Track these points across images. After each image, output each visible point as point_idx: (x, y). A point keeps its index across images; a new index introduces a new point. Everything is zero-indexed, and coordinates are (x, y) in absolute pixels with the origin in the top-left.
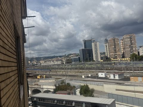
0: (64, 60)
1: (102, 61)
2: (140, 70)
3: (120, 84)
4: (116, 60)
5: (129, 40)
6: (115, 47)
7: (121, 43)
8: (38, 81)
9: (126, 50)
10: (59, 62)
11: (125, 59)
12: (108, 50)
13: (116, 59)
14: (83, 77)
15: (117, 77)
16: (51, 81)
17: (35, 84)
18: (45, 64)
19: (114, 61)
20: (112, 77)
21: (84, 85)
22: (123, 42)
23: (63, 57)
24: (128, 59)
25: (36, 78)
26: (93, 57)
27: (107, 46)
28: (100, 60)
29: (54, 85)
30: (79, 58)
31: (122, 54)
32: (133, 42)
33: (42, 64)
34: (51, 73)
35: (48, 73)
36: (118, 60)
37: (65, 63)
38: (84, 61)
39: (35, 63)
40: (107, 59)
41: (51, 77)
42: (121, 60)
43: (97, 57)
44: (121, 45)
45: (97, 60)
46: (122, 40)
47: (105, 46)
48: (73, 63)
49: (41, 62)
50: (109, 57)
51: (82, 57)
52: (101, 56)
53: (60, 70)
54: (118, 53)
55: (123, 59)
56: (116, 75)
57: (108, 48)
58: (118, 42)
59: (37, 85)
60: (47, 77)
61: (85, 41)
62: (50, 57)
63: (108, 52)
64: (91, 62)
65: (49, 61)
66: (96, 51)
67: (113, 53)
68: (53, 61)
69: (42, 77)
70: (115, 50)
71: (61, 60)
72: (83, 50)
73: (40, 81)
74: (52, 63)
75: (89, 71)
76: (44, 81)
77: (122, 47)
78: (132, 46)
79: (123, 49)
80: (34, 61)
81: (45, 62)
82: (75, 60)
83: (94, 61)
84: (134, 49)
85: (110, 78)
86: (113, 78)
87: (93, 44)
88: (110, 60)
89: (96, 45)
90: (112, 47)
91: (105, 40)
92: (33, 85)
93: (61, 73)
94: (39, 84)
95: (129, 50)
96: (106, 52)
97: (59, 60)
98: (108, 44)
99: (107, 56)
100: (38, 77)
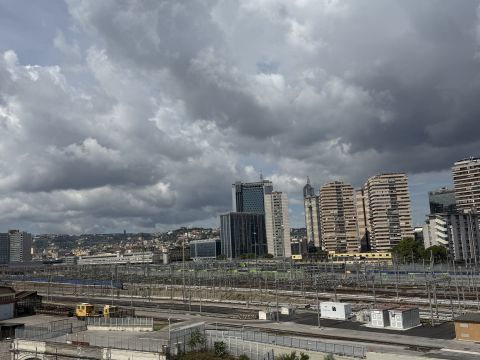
0: (164, 250)
1: (299, 257)
2: (467, 299)
3: (425, 351)
4: (346, 259)
5: (387, 192)
6: (340, 215)
7: (358, 200)
8: (84, 329)
9: (377, 225)
10: (148, 257)
11: (377, 255)
12: (315, 221)
13: (344, 255)
14: (263, 316)
15: (397, 322)
16: (137, 329)
17: (75, 344)
18: (92, 262)
19: (340, 259)
20: (376, 319)
21: (293, 355)
22: (366, 196)
23: (156, 240)
24: (384, 255)
25: (71, 315)
27: (314, 209)
28: (288, 253)
29: (161, 350)
30: (218, 243)
31: (362, 237)
32: (399, 199)
33: (81, 262)
34: (125, 297)
35: (112, 297)
36: (352, 258)
37: (165, 262)
38: (233, 257)
39: (55, 256)
40: (312, 251)
42: (362, 258)
43: (278, 241)
44: (358, 207)
45: (281, 255)
46: (363, 191)
47: (307, 209)
48: (197, 260)
49: (79, 253)
50: (317, 245)
51: (227, 243)
52: (291, 240)
53: (160, 286)
54: (348, 234)
55: (370, 255)
56: (391, 312)
57: (315, 215)
58: (350, 197)
59: (85, 345)
60: (119, 314)
61: (242, 186)
62: (111, 235)
63: (316, 227)
64: (261, 261)
65: (106, 251)
66: (278, 223)
67: (333, 234)
68: (123, 252)
69: (95, 313)
70: (343, 226)
71: (152, 249)
73: (90, 328)
74: (118, 258)
75: (270, 293)
76: (106, 329)
77: (362, 216)
78: (395, 212)
80: (47, 246)
81: (91, 254)
82: (203, 251)
83: (271, 257)
84: (402, 223)
85: (367, 326)
86: (381, 325)
87: (268, 199)
88: (325, 256)
89: (277, 203)
90: (332, 212)
91: (305, 188)
92: (65, 345)
93: (164, 297)
94: (91, 344)
95: (386, 224)
96: (309, 228)
97: (145, 250)
98: (317, 200)
99: (312, 242)
100: (77, 311)
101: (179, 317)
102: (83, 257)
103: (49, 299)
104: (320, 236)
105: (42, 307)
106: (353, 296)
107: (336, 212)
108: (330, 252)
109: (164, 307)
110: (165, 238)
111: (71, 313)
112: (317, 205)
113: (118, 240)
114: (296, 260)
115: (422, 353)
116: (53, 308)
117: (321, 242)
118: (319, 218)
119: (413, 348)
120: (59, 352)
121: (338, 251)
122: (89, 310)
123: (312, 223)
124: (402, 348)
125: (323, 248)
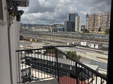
0: (51, 29)
1: (82, 32)
3: (100, 53)
5: (107, 17)
6: (94, 22)
7: (99, 19)
9: (103, 25)
10: (47, 30)
11: (101, 32)
13: (93, 32)
14: (68, 44)
15: (97, 47)
16: (42, 44)
17: (28, 46)
18: (35, 30)
19: (92, 33)
22: (101, 18)
24: (103, 33)
26: (75, 28)
27: (88, 20)
28: (80, 31)
30: (64, 28)
31: (99, 28)
33: (33, 30)
34: (41, 38)
35: (38, 38)
36: (95, 33)
37: (51, 31)
38: (67, 31)
39: (28, 29)
40: (86, 31)
41: (41, 41)
42: (97, 33)
43: (78, 29)
44: (99, 20)
45: (78, 31)
46: (101, 16)
47: (86, 21)
48: (58, 32)
49: (32, 28)
50: (87, 29)
51: (66, 28)
52: (81, 28)
53: (48, 36)
54: (95, 27)
55: (100, 32)
56: (96, 45)
57: (88, 22)
58: (97, 18)
59: (30, 46)
60: (38, 41)
61: (70, 14)
62: (40, 25)
63: (88, 25)
64: (73, 33)
65: (39, 28)
66: (78, 24)
67: (92, 27)
68: (42, 29)
69: (33, 41)
70: (94, 25)
71: (49, 28)
72: (67, 22)
73: (32, 43)
74: (41, 30)
75: (72, 39)
77: (100, 23)
78: (108, 22)
79: (100, 24)
81: (35, 29)
82: (60, 30)
85: (90, 47)
86: (93, 47)
87: (76, 18)
88: (88, 32)
89: (79, 19)
90: (92, 21)
91: (87, 15)
92: (26, 46)
93: (49, 39)
94: (31, 46)
95: (105, 25)
96: (86, 25)
97: (47, 28)
98: (89, 18)
99: (86, 29)
100: (30, 40)
101: (51, 43)
102: (34, 29)
103: (25, 37)
104: (88, 27)
105: (23, 39)
106: (91, 41)
107: (93, 21)
108: (90, 31)
109: (48, 41)
110: (52, 26)
111: (29, 40)
112: (89, 20)
113: (42, 26)
114: (81, 33)
115: (99, 53)
116: (26, 39)
117: (88, 29)
118: (89, 23)
119: (98, 52)
120: (25, 47)
121: (92, 31)
122: (33, 40)
123: (87, 24)
124: (95, 52)
125: (89, 30)
